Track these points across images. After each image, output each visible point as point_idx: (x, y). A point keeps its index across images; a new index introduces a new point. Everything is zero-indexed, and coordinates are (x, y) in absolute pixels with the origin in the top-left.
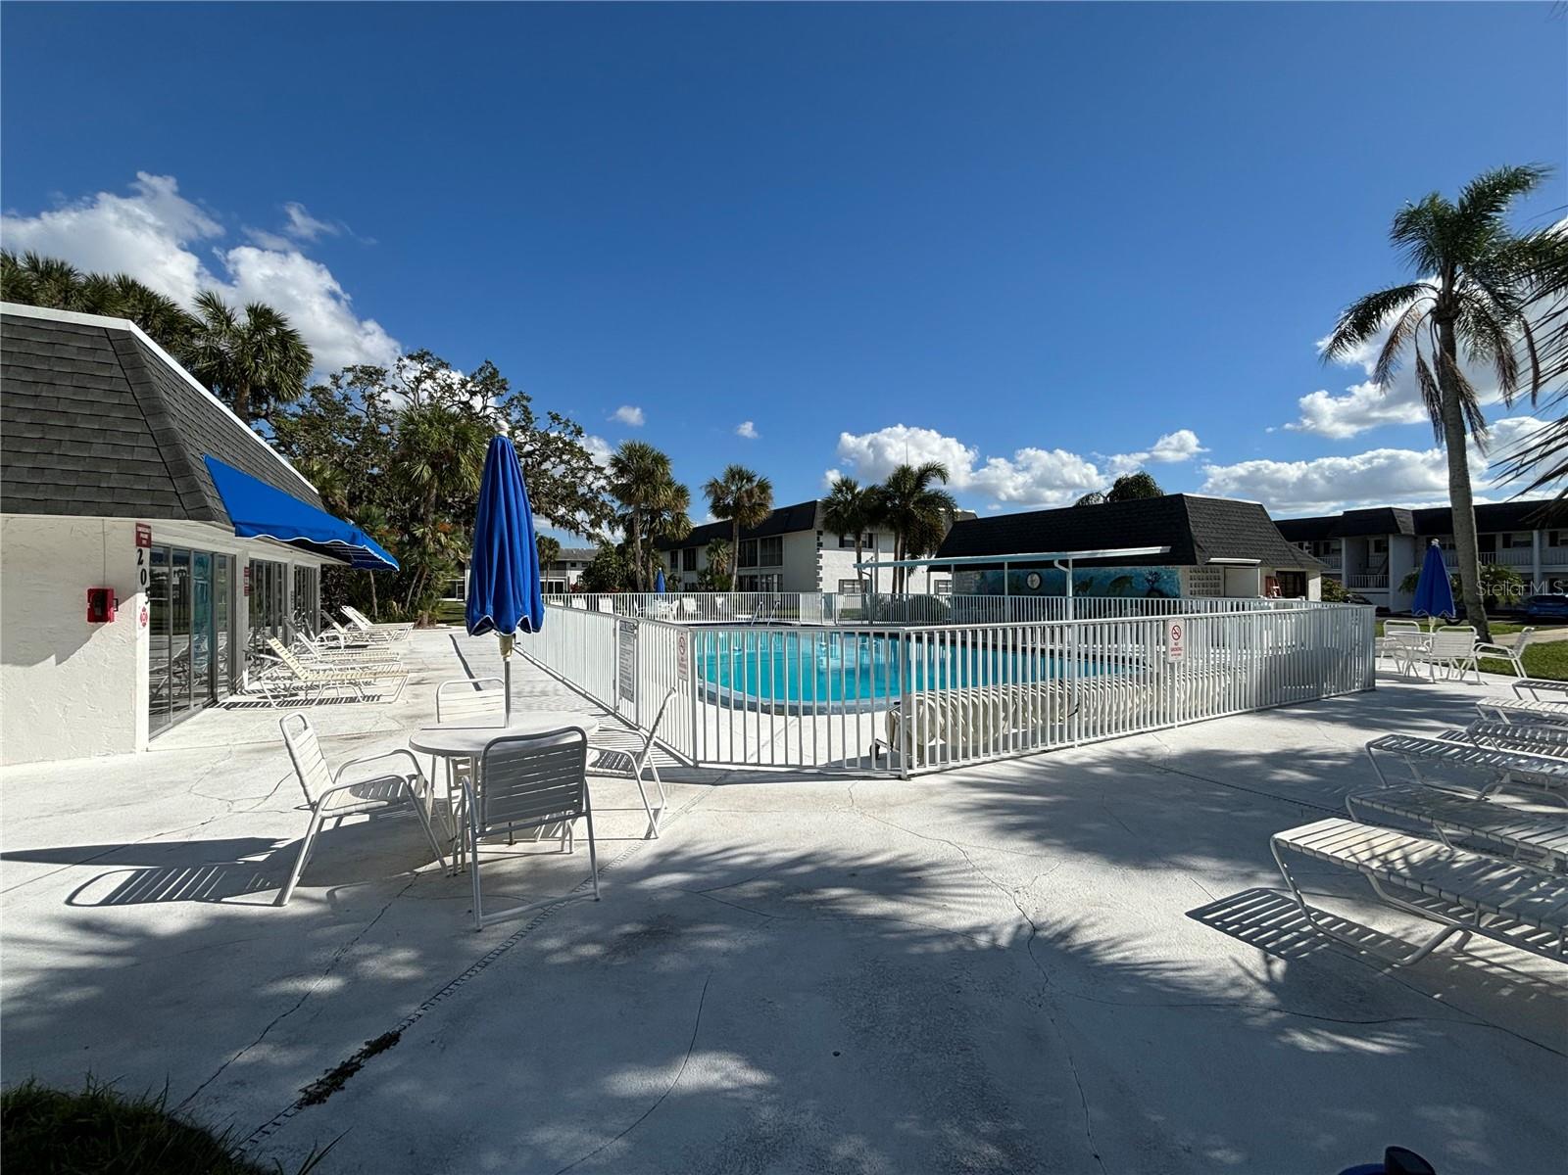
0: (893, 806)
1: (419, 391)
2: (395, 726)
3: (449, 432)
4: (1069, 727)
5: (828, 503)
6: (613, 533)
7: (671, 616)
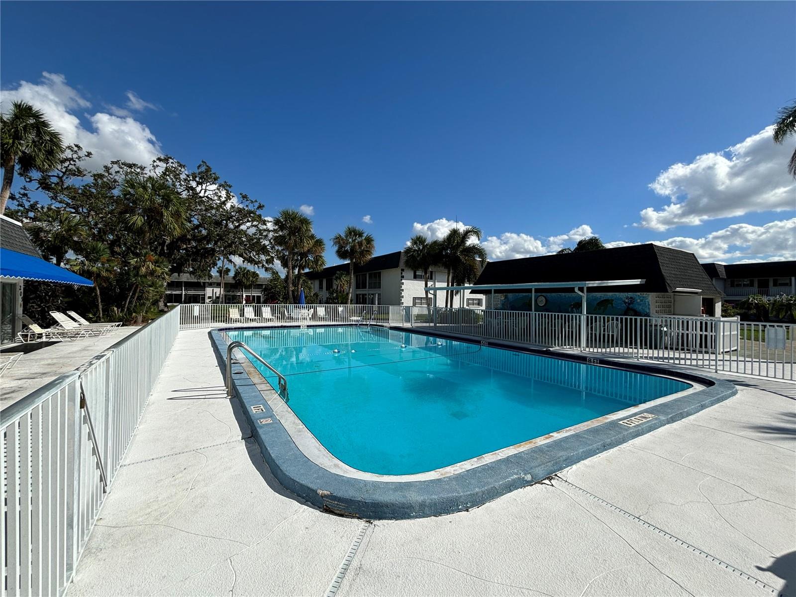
5: (408, 252)
7: (308, 318)
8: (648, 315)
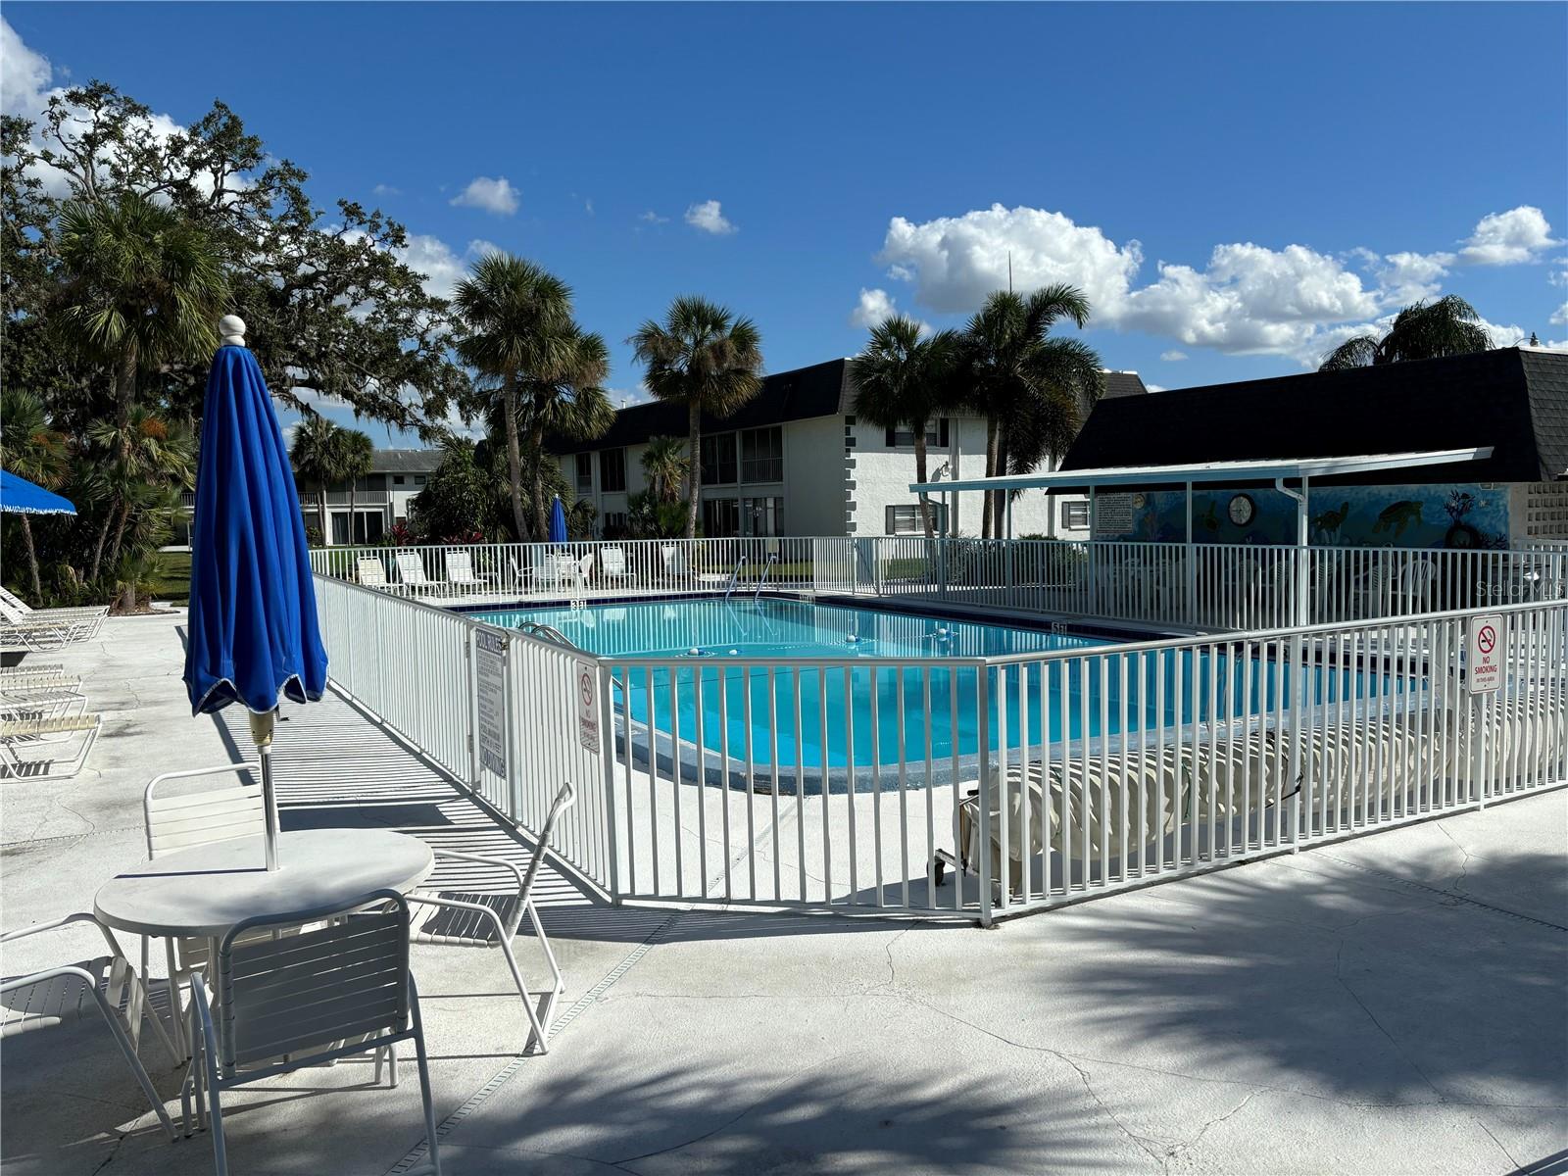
0: (964, 981)
1: (95, 163)
2: (76, 826)
3: (152, 246)
4: (1284, 815)
5: (863, 367)
6: (468, 424)
7: (579, 582)
8: (1502, 543)
